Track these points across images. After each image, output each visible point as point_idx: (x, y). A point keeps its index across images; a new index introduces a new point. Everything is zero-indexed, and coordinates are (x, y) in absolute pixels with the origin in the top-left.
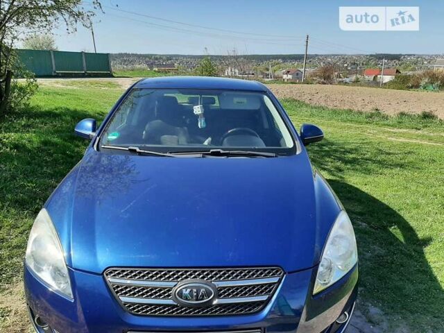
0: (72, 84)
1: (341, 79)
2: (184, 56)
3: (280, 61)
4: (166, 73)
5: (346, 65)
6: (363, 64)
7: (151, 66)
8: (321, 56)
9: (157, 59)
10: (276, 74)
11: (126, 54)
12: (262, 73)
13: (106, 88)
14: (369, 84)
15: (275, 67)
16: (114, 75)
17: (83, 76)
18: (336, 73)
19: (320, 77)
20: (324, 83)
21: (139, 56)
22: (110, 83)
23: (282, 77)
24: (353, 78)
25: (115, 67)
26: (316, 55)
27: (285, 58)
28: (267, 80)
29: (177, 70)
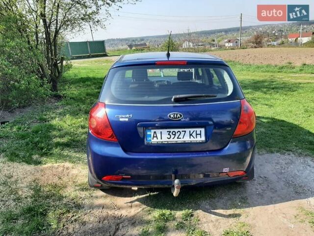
0: (84, 63)
1: (270, 43)
2: (153, 37)
3: (223, 33)
4: (142, 50)
5: (274, 32)
6: (287, 30)
7: (131, 46)
8: (254, 26)
9: (133, 41)
10: (220, 43)
11: (112, 39)
12: (210, 44)
13: (106, 64)
14: (290, 45)
15: (219, 39)
16: (108, 55)
17: (89, 57)
18: (266, 39)
19: (253, 43)
20: (255, 47)
21: (121, 40)
22: (107, 60)
23: (225, 46)
24: (280, 41)
25: (108, 49)
26: (251, 27)
27: (227, 31)
28: (213, 48)
29: (149, 47)
